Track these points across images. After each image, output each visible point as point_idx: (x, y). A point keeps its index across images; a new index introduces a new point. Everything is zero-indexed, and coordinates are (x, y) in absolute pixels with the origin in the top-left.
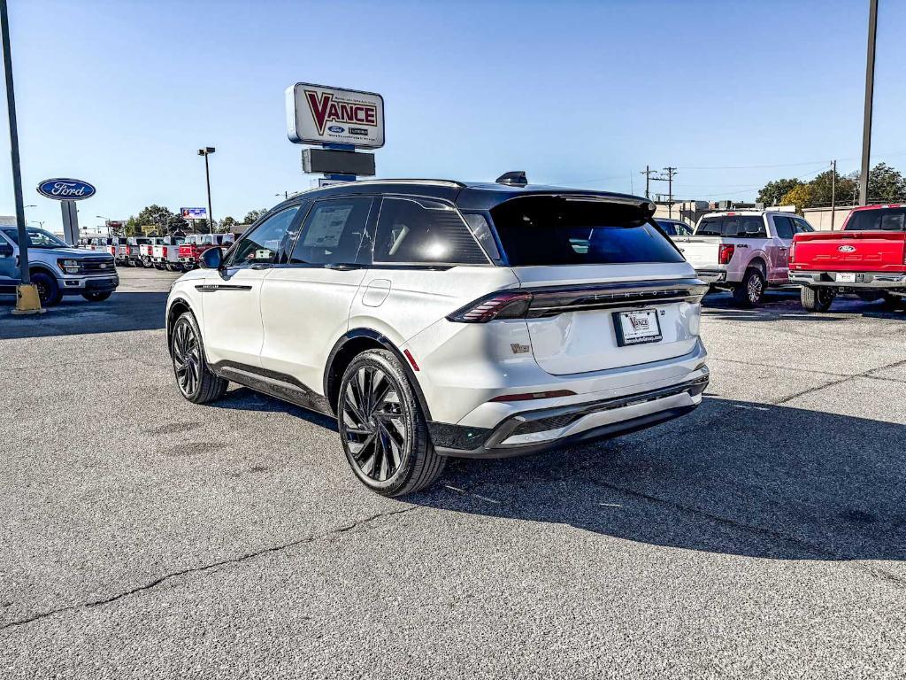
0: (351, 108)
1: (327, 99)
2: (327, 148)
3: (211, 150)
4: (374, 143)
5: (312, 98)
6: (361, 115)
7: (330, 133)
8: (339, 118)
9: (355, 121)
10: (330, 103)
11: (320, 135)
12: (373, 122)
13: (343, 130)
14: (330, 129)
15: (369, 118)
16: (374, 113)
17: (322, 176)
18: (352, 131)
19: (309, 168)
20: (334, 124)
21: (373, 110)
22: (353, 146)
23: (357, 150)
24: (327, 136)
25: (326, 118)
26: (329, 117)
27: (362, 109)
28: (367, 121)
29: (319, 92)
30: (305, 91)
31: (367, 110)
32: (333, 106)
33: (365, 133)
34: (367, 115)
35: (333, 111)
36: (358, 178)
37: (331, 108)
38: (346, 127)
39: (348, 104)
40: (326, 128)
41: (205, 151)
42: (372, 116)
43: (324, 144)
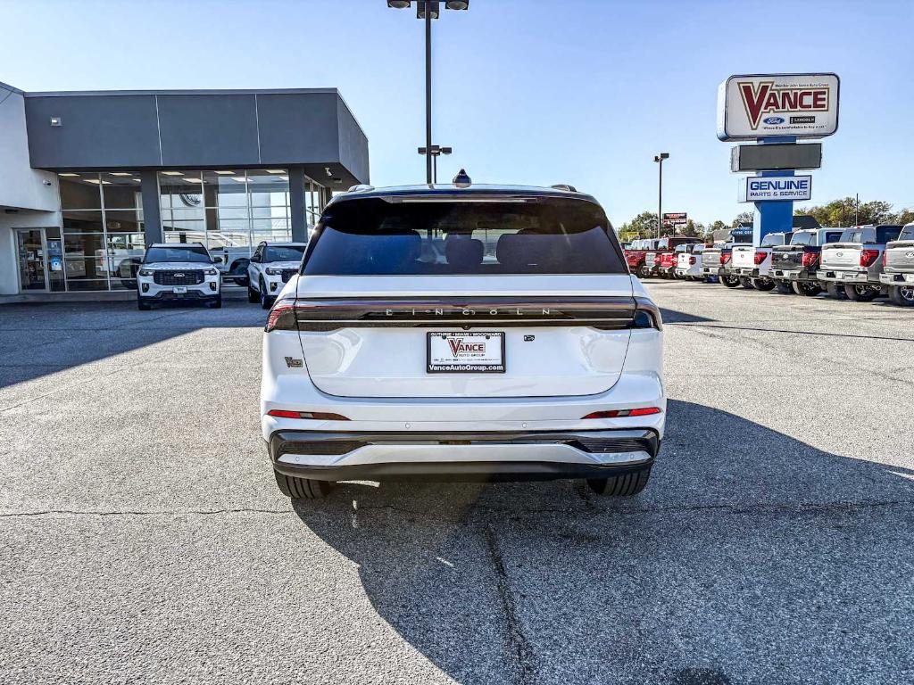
0: (796, 94)
1: (765, 89)
2: (762, 143)
3: (665, 156)
4: (823, 131)
5: (747, 90)
6: (808, 100)
7: (766, 125)
8: (777, 107)
9: (799, 108)
10: (769, 92)
11: (753, 129)
12: (823, 106)
13: (782, 121)
14: (766, 121)
15: (819, 103)
16: (825, 96)
17: (753, 174)
18: (794, 120)
19: (737, 166)
20: (772, 115)
21: (824, 93)
22: (795, 137)
23: (798, 142)
24: (763, 129)
25: (762, 109)
26: (766, 108)
27: (809, 94)
28: (816, 106)
29: (756, 82)
30: (739, 84)
31: (816, 94)
32: (773, 95)
33: (812, 120)
34: (816, 99)
35: (772, 101)
36: (797, 173)
37: (769, 99)
38: (786, 116)
39: (791, 90)
40: (762, 122)
41: (659, 157)
42: (824, 99)
43: (759, 139)
